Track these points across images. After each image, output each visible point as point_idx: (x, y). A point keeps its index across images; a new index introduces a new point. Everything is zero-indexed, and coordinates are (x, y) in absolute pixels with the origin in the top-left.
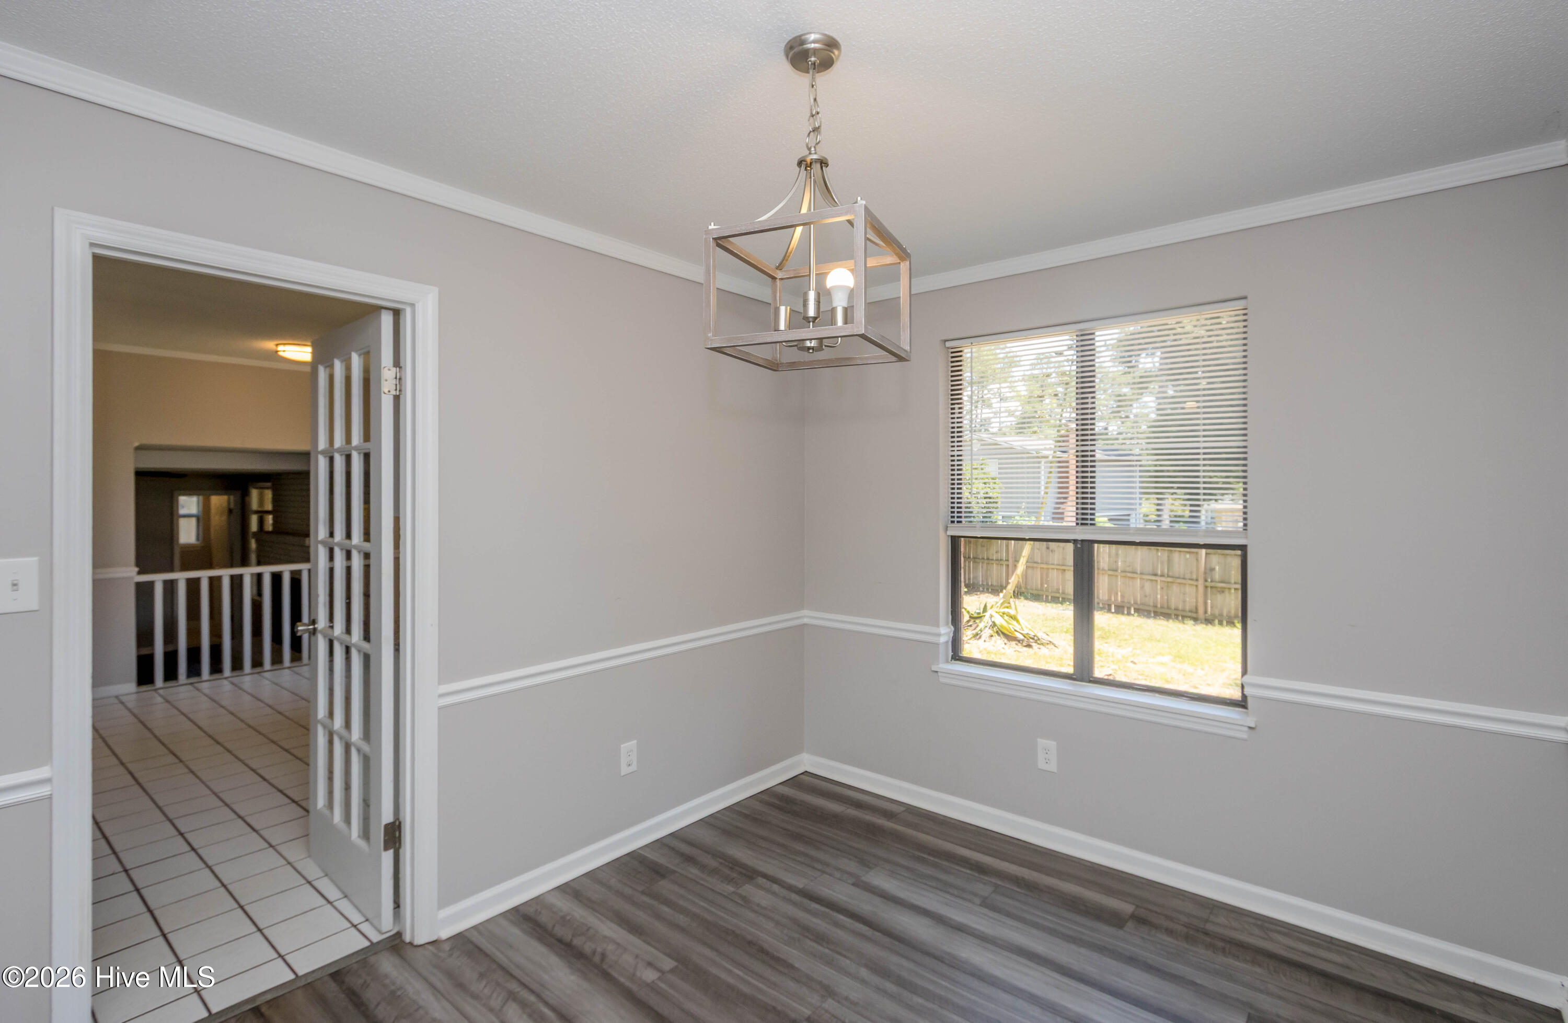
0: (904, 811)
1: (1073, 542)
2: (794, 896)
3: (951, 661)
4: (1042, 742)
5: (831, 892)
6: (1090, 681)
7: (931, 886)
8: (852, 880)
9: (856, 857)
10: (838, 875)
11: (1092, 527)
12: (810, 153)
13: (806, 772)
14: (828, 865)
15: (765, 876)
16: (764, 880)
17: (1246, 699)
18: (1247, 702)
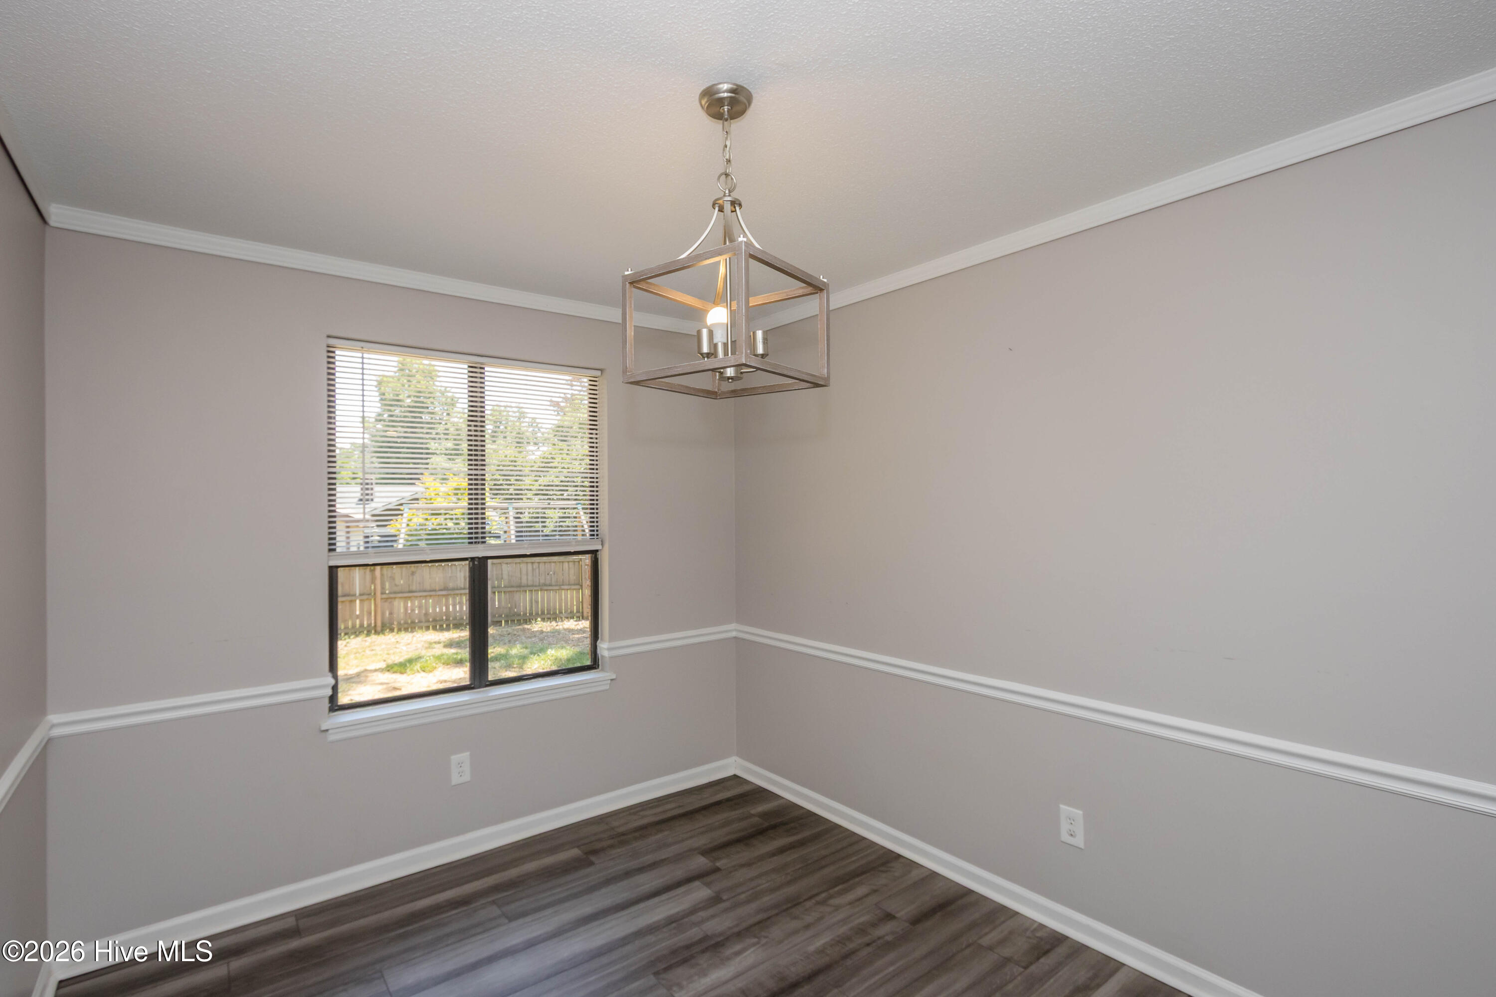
0: (297, 920)
1: (470, 560)
3: (329, 714)
6: (487, 686)
9: (346, 984)
11: (483, 545)
12: (725, 196)
13: (60, 982)
17: (598, 662)
18: (600, 663)
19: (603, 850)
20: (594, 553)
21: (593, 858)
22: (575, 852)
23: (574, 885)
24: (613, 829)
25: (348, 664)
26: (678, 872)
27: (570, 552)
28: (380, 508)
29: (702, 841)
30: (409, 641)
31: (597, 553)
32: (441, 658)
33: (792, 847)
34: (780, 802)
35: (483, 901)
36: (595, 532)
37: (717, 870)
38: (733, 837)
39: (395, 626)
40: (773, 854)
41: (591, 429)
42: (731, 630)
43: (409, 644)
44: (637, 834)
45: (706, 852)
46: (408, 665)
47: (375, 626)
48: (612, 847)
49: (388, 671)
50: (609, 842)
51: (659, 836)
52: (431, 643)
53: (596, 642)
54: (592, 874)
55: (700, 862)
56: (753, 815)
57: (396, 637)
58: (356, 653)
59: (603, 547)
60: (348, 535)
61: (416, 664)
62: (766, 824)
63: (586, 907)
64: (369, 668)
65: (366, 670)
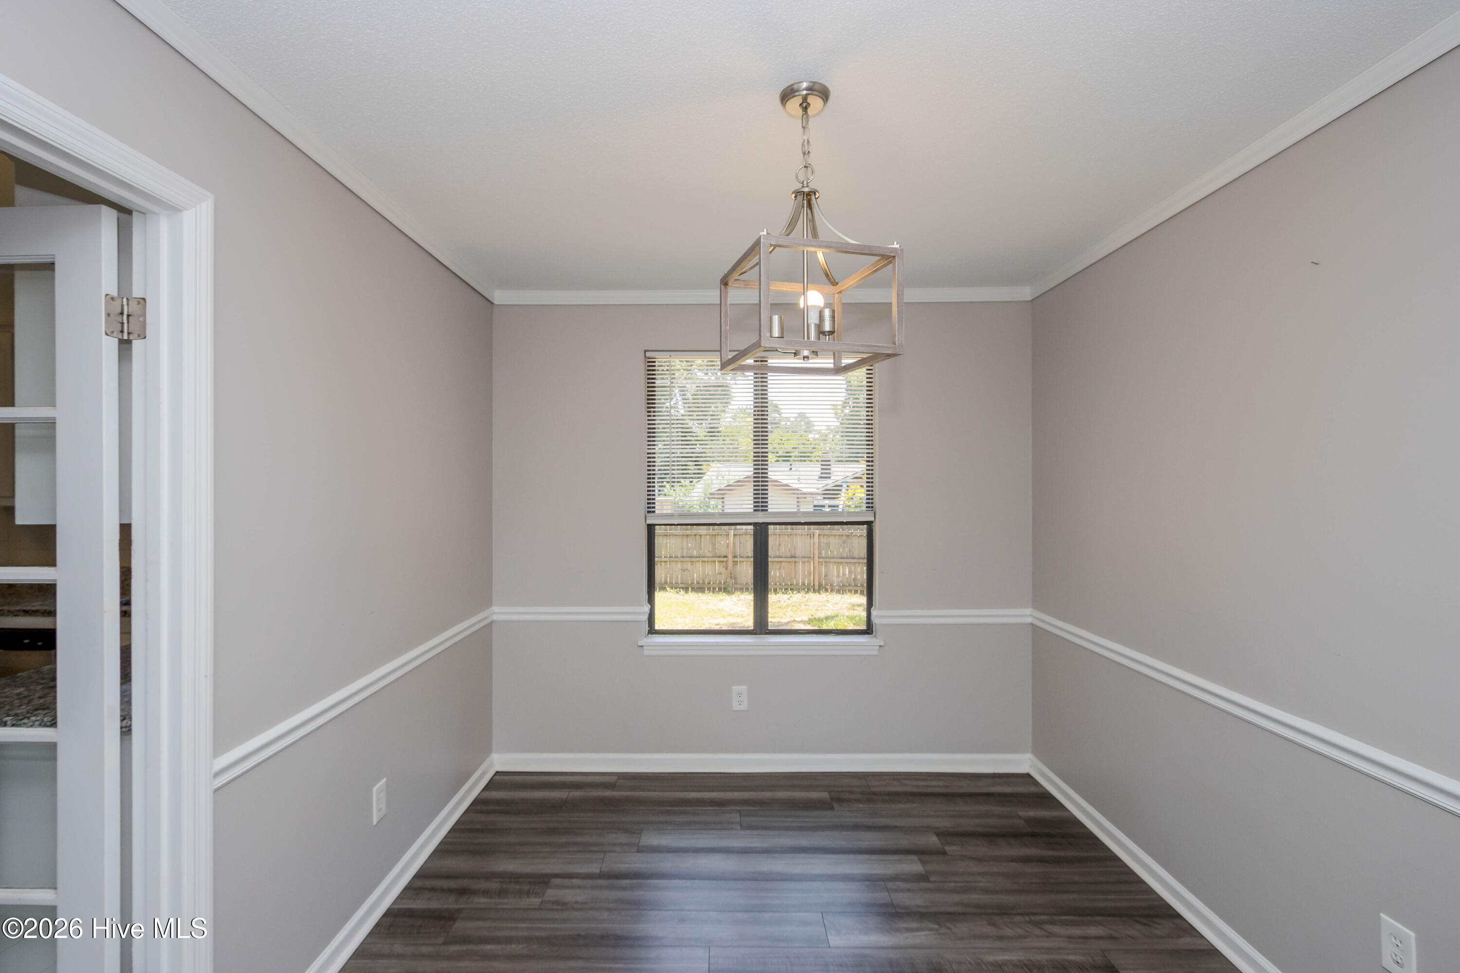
0: (618, 779)
1: (753, 524)
2: (600, 882)
3: (648, 635)
4: (736, 689)
5: (627, 865)
6: (766, 634)
7: (695, 829)
8: (635, 849)
9: (619, 829)
10: (618, 849)
11: (767, 512)
12: (803, 187)
13: (497, 772)
14: (602, 845)
15: (557, 876)
16: (559, 880)
17: (872, 628)
18: (874, 629)
19: (848, 801)
20: (869, 524)
21: (835, 805)
22: (825, 795)
23: (805, 820)
24: (869, 787)
25: (785, 614)
26: (903, 841)
27: (843, 522)
28: (831, 484)
29: (945, 823)
30: (837, 602)
31: (872, 525)
32: (854, 619)
33: (1041, 860)
34: (1063, 814)
35: (733, 808)
36: (870, 506)
37: (944, 853)
38: (979, 829)
39: (828, 587)
40: (1014, 860)
41: (867, 407)
42: (1025, 615)
43: (837, 604)
44: (887, 798)
45: (941, 834)
46: (824, 621)
47: (814, 585)
48: (858, 801)
49: (809, 624)
50: (859, 796)
51: (908, 806)
52: (854, 605)
53: (870, 609)
54: (827, 817)
55: (933, 840)
56: (1020, 817)
57: (828, 597)
58: (794, 606)
59: (875, 518)
60: (798, 504)
61: (831, 621)
62: (1029, 830)
63: (804, 840)
64: (797, 619)
65: (794, 621)
